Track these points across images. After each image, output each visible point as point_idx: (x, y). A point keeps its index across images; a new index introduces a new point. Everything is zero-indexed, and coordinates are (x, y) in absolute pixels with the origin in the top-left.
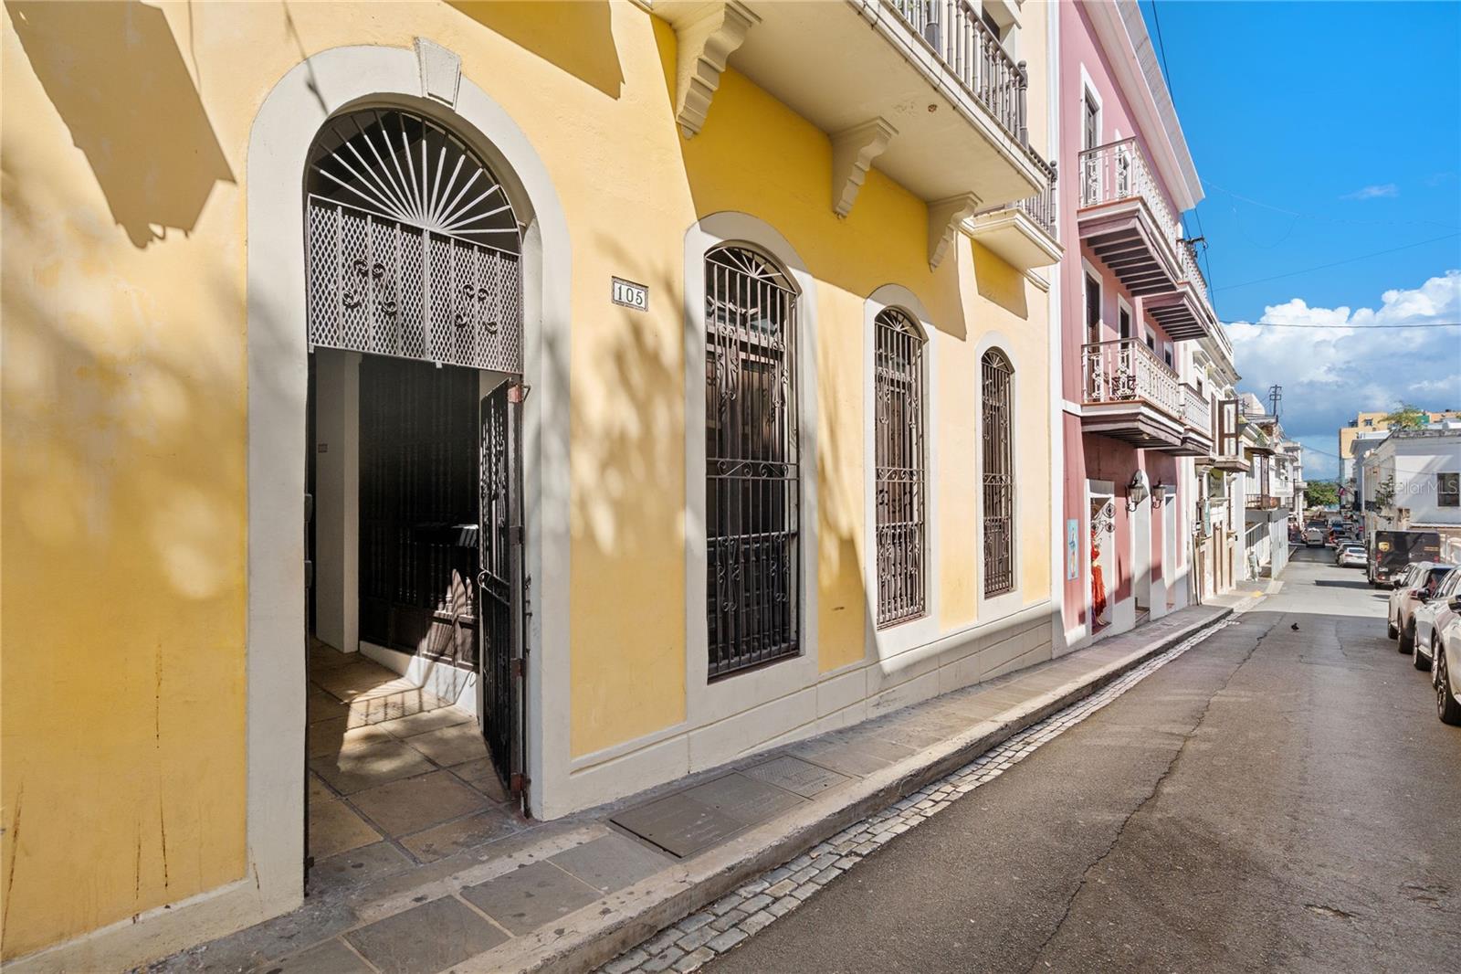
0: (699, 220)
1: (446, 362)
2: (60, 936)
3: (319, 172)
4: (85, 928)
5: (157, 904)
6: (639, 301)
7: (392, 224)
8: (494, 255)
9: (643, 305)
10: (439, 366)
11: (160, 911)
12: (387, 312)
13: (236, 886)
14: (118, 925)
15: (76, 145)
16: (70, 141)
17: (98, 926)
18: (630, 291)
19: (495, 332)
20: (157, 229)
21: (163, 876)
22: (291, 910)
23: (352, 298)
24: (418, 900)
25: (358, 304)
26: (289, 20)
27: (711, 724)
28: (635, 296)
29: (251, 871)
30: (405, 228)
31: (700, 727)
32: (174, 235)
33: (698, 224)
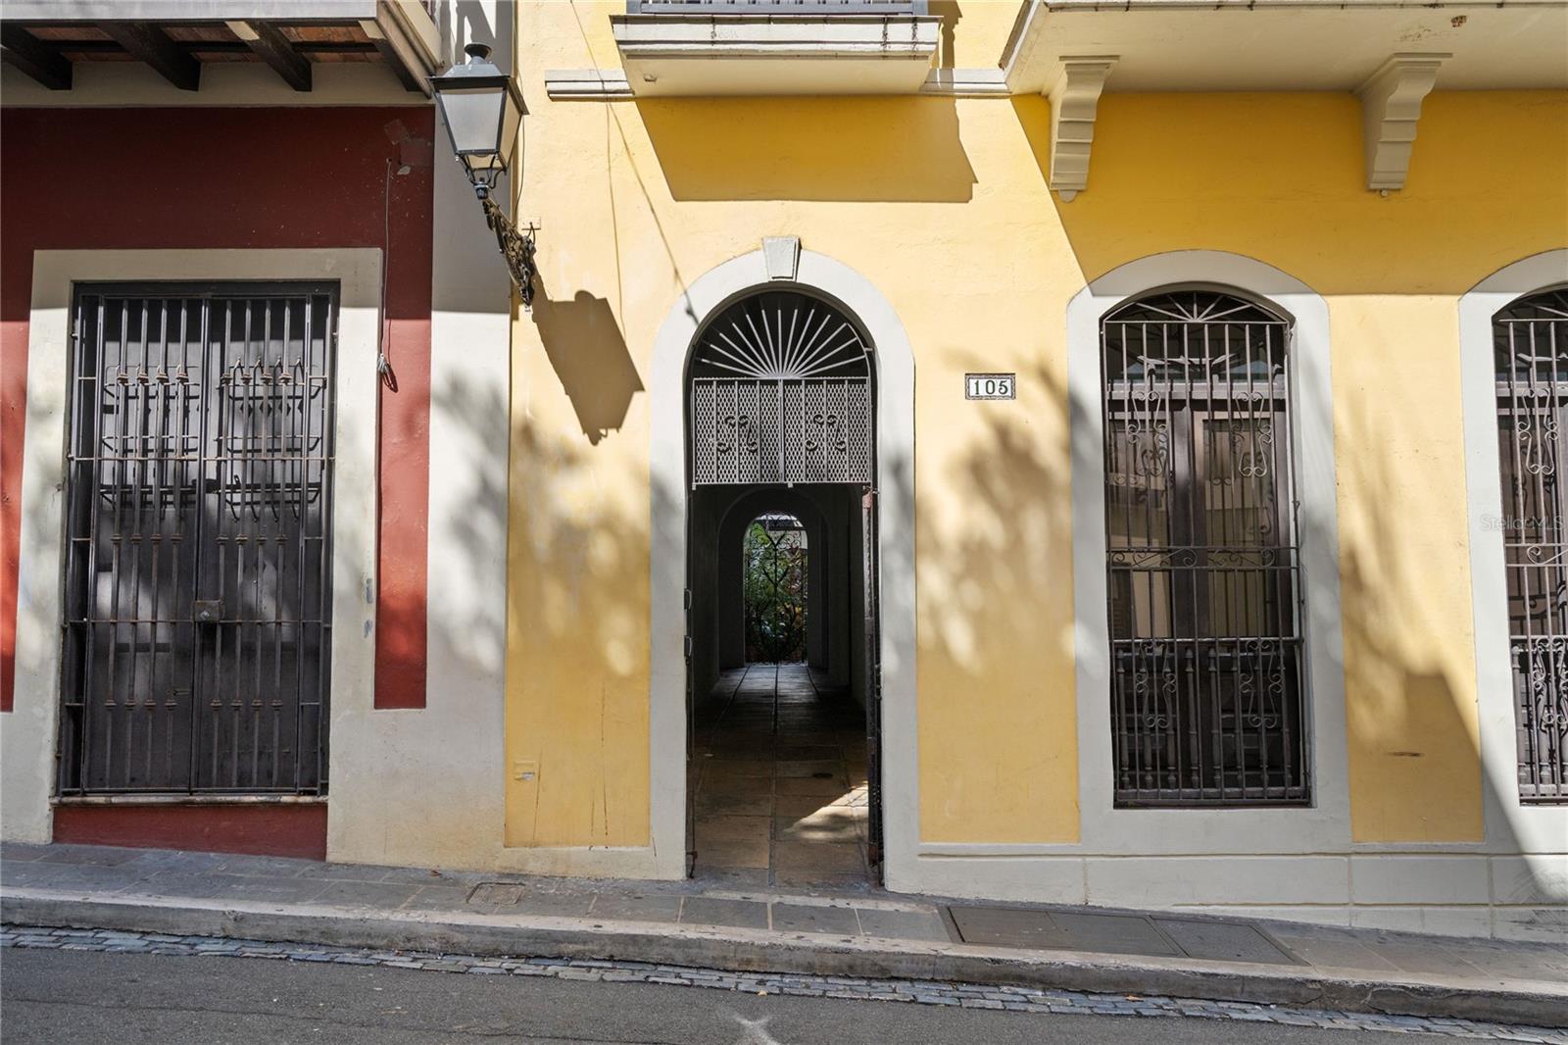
0: (1089, 284)
1: (796, 482)
2: (557, 843)
3: (700, 362)
4: (568, 844)
5: (602, 844)
6: (1003, 390)
7: (754, 383)
8: (844, 383)
9: (1009, 393)
10: (790, 486)
11: (602, 848)
12: (751, 451)
13: (644, 849)
14: (582, 848)
15: (567, 394)
16: (563, 391)
17: (574, 845)
18: (990, 384)
19: (844, 449)
20: (603, 432)
21: (604, 827)
22: (676, 879)
23: (725, 445)
24: (744, 898)
25: (729, 448)
26: (676, 272)
27: (1124, 856)
28: (997, 387)
29: (651, 842)
30: (764, 383)
31: (1102, 855)
32: (612, 432)
33: (1087, 289)
